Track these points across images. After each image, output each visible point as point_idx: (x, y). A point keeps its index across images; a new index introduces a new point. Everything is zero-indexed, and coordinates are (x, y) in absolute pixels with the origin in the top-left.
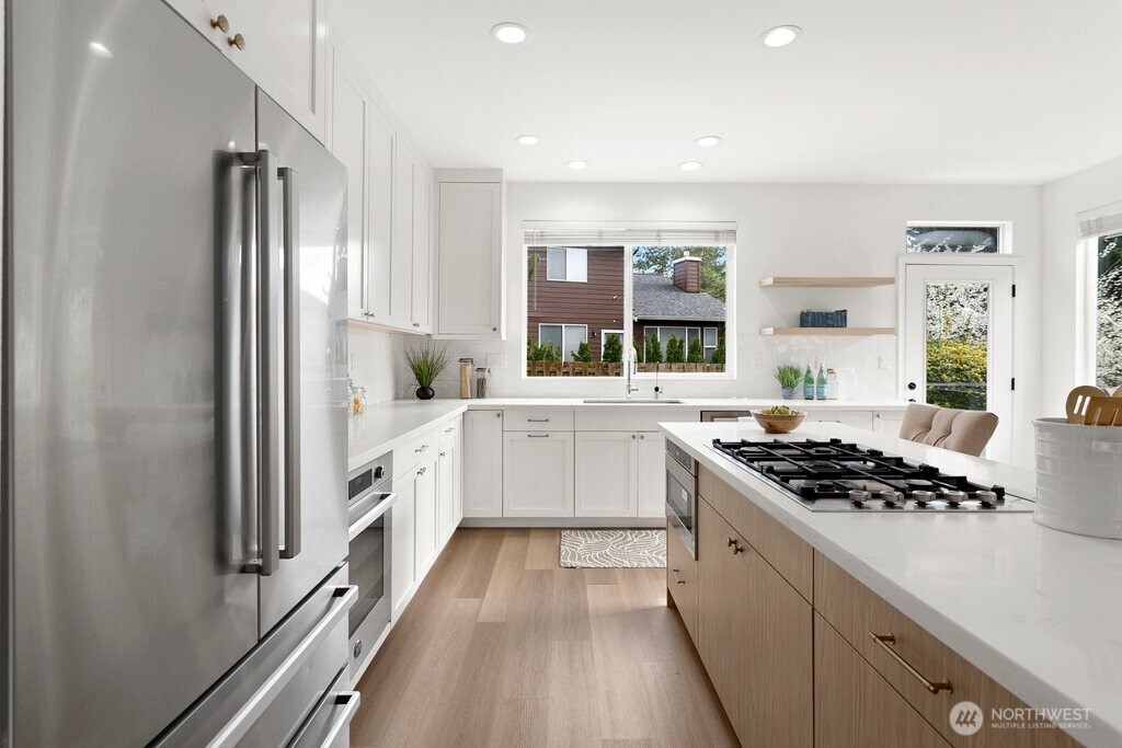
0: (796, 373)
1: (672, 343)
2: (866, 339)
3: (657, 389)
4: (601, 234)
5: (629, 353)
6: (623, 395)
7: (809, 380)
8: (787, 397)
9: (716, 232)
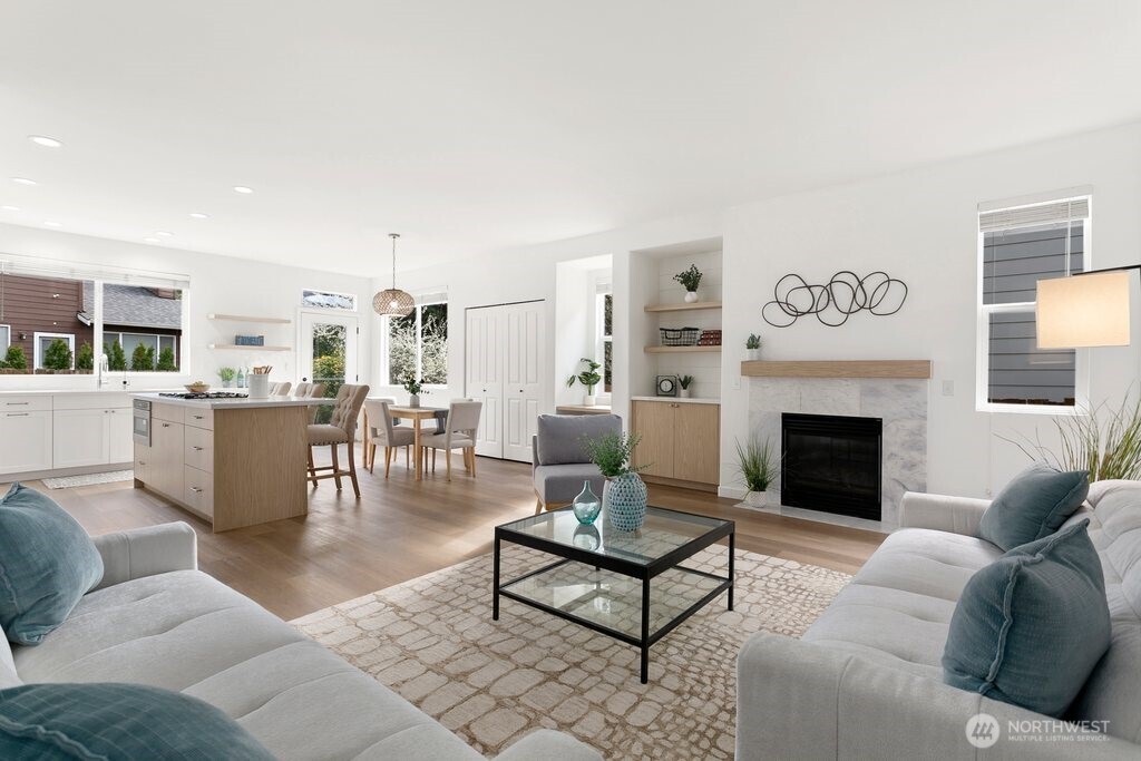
0: (232, 372)
1: (139, 351)
2: (278, 353)
3: (125, 383)
4: (73, 271)
5: (100, 357)
6: (94, 388)
7: (240, 376)
8: (224, 387)
9: (175, 281)
